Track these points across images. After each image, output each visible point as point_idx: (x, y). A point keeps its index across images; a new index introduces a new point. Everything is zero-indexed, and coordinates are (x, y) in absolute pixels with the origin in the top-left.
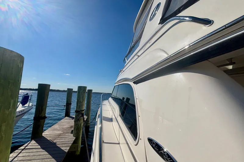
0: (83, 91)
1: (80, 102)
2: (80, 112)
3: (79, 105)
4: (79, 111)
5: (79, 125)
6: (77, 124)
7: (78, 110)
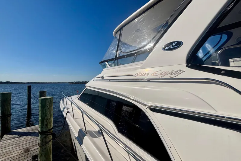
0: (49, 104)
1: (47, 119)
2: (49, 132)
3: (45, 124)
4: (46, 132)
5: (48, 149)
6: (45, 149)
7: (44, 130)
